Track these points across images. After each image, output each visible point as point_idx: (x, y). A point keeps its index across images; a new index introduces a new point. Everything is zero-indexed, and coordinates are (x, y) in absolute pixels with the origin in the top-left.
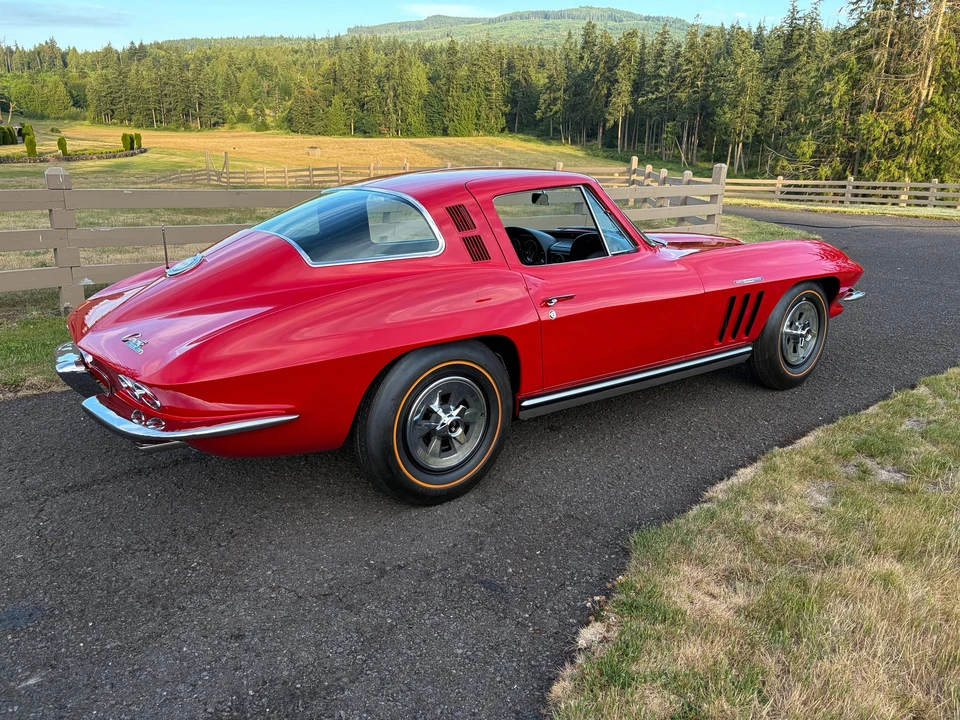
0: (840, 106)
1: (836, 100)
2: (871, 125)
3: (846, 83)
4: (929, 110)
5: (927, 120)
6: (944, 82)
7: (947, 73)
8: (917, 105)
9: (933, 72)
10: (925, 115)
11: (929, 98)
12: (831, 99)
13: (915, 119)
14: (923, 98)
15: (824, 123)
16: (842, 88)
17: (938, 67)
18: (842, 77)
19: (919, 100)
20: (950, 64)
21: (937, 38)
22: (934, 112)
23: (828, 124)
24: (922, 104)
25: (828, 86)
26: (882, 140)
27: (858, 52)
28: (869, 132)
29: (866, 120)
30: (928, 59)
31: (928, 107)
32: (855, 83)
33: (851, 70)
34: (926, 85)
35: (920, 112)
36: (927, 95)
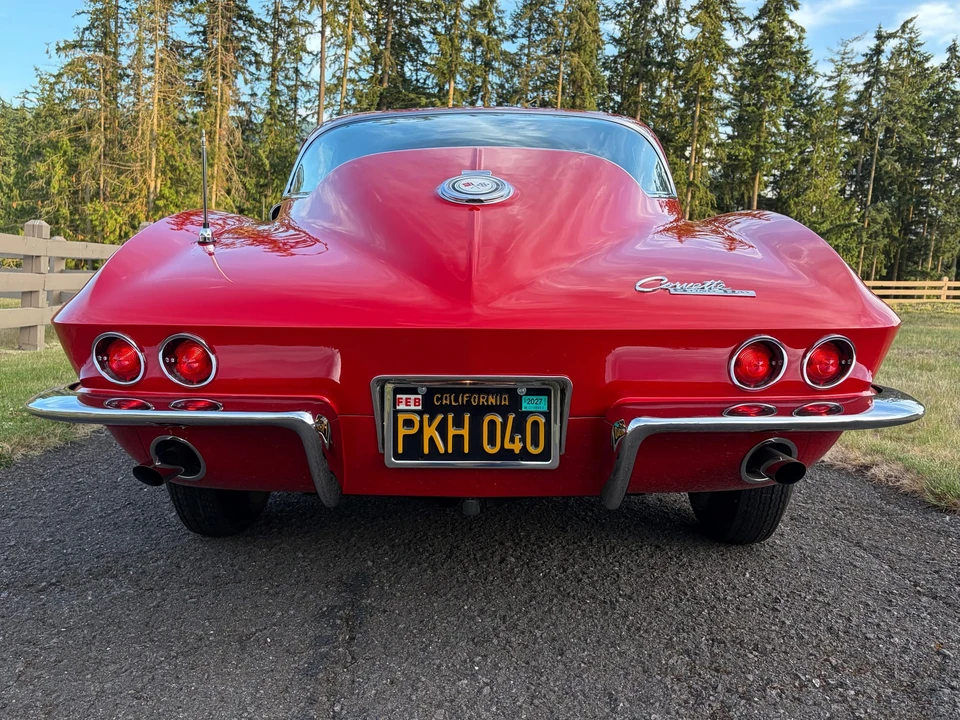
0: (60, 193)
1: (55, 184)
2: (103, 216)
3: (62, 166)
4: (161, 203)
5: (160, 213)
6: (170, 175)
7: (172, 166)
8: (148, 197)
9: (158, 162)
10: (157, 209)
11: (158, 190)
12: (48, 183)
13: (148, 212)
14: (152, 189)
15: (44, 210)
16: (59, 172)
17: (162, 159)
18: (57, 159)
19: (148, 192)
20: (172, 156)
21: (155, 127)
22: (165, 206)
23: (48, 213)
24: (152, 196)
25: (40, 168)
26: (117, 233)
27: (70, 131)
28: (101, 223)
29: (95, 210)
30: (151, 149)
31: (157, 199)
32: (73, 168)
33: (65, 153)
34: (153, 175)
35: (152, 205)
36: (156, 187)
